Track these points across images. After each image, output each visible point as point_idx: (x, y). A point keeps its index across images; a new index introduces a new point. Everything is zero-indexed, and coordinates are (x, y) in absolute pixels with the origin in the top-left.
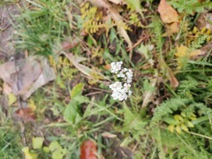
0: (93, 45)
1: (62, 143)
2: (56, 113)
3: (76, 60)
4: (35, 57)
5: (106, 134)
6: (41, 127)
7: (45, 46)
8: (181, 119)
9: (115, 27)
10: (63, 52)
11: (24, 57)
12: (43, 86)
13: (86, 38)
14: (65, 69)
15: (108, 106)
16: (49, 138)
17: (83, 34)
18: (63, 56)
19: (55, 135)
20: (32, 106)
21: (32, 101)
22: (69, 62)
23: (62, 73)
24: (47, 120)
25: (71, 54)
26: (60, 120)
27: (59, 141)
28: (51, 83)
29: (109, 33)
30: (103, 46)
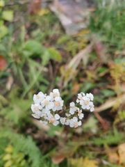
0: (98, 73)
1: (6, 38)
2: (35, 33)
3: (84, 55)
4: (88, 18)
6: (22, 19)
7: (99, 27)
8: (19, 160)
9: (115, 96)
10: (92, 43)
11: (89, 7)
12: (60, 23)
13: (105, 66)
14: (76, 44)
15: (38, 84)
16: (11, 26)
17: (110, 63)
18: (89, 43)
19: (14, 32)
20: (42, 12)
21: (47, 12)
22: (83, 48)
23: (72, 42)
24: (28, 25)
25: (90, 51)
26: (27, 37)
27: (7, 35)
28: (63, 29)
29: (110, 89)
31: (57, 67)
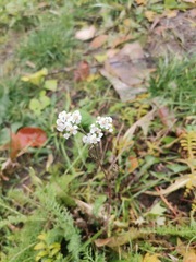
0: (163, 143)
1: (47, 110)
2: (81, 103)
3: (145, 123)
4: (148, 79)
5: (51, 158)
6: (67, 88)
7: (162, 88)
9: (189, 172)
10: (154, 109)
11: (149, 67)
12: (112, 87)
13: (173, 135)
14: (133, 111)
15: (84, 161)
16: (54, 96)
17: (179, 130)
18: (150, 109)
19: (57, 102)
20: (91, 78)
21: (97, 77)
22: (142, 116)
23: (128, 109)
24: (74, 93)
25: (152, 118)
26: (73, 106)
27: (50, 106)
28: (117, 96)
29: (181, 164)
30: (162, 155)
31: (109, 139)
